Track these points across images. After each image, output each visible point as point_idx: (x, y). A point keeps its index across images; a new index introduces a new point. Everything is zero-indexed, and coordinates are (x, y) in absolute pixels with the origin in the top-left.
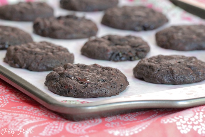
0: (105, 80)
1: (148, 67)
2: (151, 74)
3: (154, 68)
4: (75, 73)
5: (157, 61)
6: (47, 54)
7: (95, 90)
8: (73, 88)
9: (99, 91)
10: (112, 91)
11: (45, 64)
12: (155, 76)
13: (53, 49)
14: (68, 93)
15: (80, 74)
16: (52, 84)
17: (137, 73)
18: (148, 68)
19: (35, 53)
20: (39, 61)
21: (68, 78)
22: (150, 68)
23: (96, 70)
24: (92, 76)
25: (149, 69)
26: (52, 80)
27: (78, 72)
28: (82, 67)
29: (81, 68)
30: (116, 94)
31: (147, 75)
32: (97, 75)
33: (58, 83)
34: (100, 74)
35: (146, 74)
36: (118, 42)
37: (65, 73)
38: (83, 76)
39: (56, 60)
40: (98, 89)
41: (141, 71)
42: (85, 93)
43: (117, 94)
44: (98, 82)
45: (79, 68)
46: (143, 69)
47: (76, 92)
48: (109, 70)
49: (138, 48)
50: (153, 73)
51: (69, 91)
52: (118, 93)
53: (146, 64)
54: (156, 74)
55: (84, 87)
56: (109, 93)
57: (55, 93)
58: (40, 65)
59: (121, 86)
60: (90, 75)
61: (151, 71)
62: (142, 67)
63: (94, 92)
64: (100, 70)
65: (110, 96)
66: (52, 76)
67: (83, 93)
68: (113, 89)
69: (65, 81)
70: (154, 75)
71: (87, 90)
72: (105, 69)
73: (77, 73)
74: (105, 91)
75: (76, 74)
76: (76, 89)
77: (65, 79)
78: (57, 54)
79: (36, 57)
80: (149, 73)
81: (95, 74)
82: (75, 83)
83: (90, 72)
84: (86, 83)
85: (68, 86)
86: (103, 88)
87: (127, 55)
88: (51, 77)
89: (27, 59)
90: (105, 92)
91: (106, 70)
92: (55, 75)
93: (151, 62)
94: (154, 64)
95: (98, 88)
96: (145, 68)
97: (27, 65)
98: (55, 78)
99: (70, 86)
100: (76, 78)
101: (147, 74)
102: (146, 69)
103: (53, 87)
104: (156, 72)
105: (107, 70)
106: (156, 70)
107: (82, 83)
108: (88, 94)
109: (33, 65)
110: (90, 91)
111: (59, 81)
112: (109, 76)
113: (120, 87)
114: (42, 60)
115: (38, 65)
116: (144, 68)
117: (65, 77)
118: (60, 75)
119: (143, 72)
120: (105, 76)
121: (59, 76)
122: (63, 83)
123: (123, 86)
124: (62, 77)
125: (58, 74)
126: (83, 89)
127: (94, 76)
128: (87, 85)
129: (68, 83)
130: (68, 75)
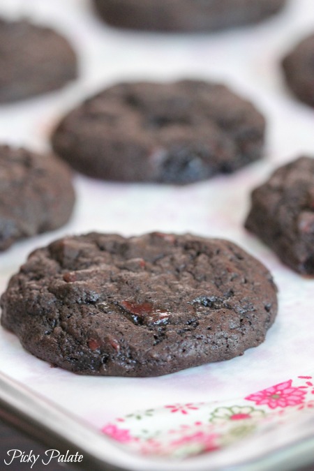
0: (212, 299)
4: (106, 281)
7: (196, 346)
8: (118, 347)
9: (207, 347)
10: (244, 338)
14: (104, 365)
15: (125, 288)
21: (92, 309)
23: (167, 259)
24: (166, 288)
26: (33, 315)
27: (114, 277)
28: (114, 247)
30: (256, 342)
32: (178, 278)
33: (58, 329)
34: (185, 273)
37: (75, 289)
38: (137, 291)
40: (203, 341)
42: (165, 361)
43: (258, 340)
44: (195, 311)
47: (131, 358)
48: (210, 255)
51: (106, 360)
52: (261, 338)
55: (156, 337)
56: (237, 345)
57: (55, 365)
59: (267, 309)
60: (159, 283)
63: (192, 352)
64: (180, 257)
65: (241, 355)
66: (30, 300)
67: (157, 361)
68: (247, 327)
69: (86, 322)
71: (168, 350)
72: (193, 248)
73: (112, 281)
74: (224, 341)
75: (110, 285)
76: (131, 348)
77: (82, 312)
81: (169, 275)
82: (122, 326)
83: (152, 272)
84: (158, 322)
85: (99, 339)
86: (219, 335)
88: (27, 304)
90: (225, 346)
91: (199, 254)
92: (39, 297)
95: (204, 337)
98: (44, 309)
99: (107, 339)
100: (118, 305)
103: (44, 343)
105: (205, 253)
107: (141, 321)
108: (175, 361)
110: (181, 350)
111: (60, 319)
112: (219, 282)
113: (265, 315)
117: (77, 302)
118: (59, 297)
120: (205, 278)
121: (55, 299)
122: (79, 332)
123: (271, 311)
124: (67, 304)
125: (47, 293)
126: (155, 347)
127: (171, 287)
128: (164, 329)
129: (98, 330)
130: (88, 294)
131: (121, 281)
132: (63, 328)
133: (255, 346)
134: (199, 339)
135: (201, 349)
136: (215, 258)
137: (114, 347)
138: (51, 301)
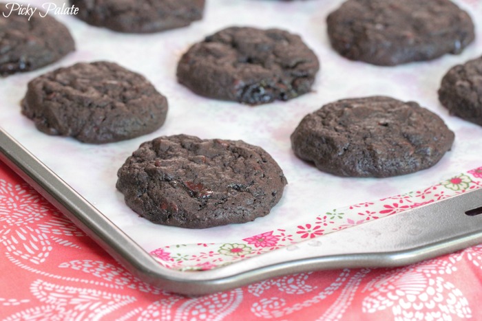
0: (240, 185)
1: (324, 139)
2: (330, 158)
3: (335, 144)
4: (179, 168)
5: (340, 124)
6: (113, 107)
7: (223, 213)
8: (177, 209)
9: (230, 215)
10: (255, 211)
11: (112, 129)
12: (338, 163)
13: (125, 90)
14: (168, 219)
15: (190, 173)
16: (134, 195)
17: (302, 150)
18: (323, 143)
19: (89, 102)
20: (98, 123)
21: (167, 185)
22: (327, 143)
23: (220, 157)
24: (214, 176)
25: (325, 145)
26: (133, 184)
27: (185, 166)
28: (191, 146)
29: (189, 150)
30: (263, 214)
31: (321, 159)
32: (223, 170)
33: (145, 195)
34: (228, 168)
35: (320, 156)
36: (254, 54)
37: (159, 171)
38: (196, 176)
39: (133, 120)
40: (228, 211)
41: (310, 147)
42: (204, 221)
43: (265, 213)
44: (228, 191)
45: (185, 150)
46: (313, 145)
47: (184, 217)
48: (246, 158)
49: (295, 72)
50: (334, 156)
51: (170, 216)
52: (267, 211)
53: (318, 131)
54: (340, 158)
55: (200, 206)
56: (250, 215)
57: (142, 216)
58: (101, 132)
59: (273, 194)
60: (211, 172)
61: (330, 150)
62: (310, 140)
63: (220, 217)
64: (228, 156)
65: (252, 221)
66: (133, 175)
67: (199, 220)
68: (258, 204)
69: (161, 192)
70: (337, 159)
71: (206, 214)
72: (237, 152)
73: (183, 168)
74: (242, 211)
75: (181, 170)
76: (185, 211)
77: (161, 186)
78: (134, 104)
79: (92, 113)
80: (325, 154)
81: (219, 168)
82: (182, 197)
83: (209, 165)
84: (204, 197)
85: (167, 203)
86: (238, 208)
87: (275, 90)
88: (131, 177)
89: (74, 120)
90: (242, 215)
91: (239, 156)
92: (138, 174)
93: (328, 125)
94: (334, 135)
95: (229, 209)
96: (317, 143)
97: (73, 130)
98: (140, 181)
99: (171, 204)
100: (182, 183)
101: (322, 157)
102: (319, 145)
103: (136, 202)
104: (340, 154)
105: (243, 156)
106: (340, 149)
107: (195, 195)
108: (210, 221)
109: (86, 132)
110: (214, 215)
111: (148, 188)
112: (247, 175)
113: (271, 198)
114: (104, 120)
115: (98, 132)
116: (315, 143)
117: (159, 179)
118: (149, 175)
119: (314, 151)
120: (239, 172)
121: (147, 176)
122: (157, 198)
123: (276, 196)
124: (153, 180)
125: (143, 172)
126: (199, 212)
127: (217, 175)
128: (206, 201)
129: (168, 198)
130: (166, 175)
131: (187, 169)
132: (148, 194)
133: (262, 216)
134: (226, 209)
135: (226, 215)
136: (249, 159)
137: (175, 209)
138: (145, 176)
